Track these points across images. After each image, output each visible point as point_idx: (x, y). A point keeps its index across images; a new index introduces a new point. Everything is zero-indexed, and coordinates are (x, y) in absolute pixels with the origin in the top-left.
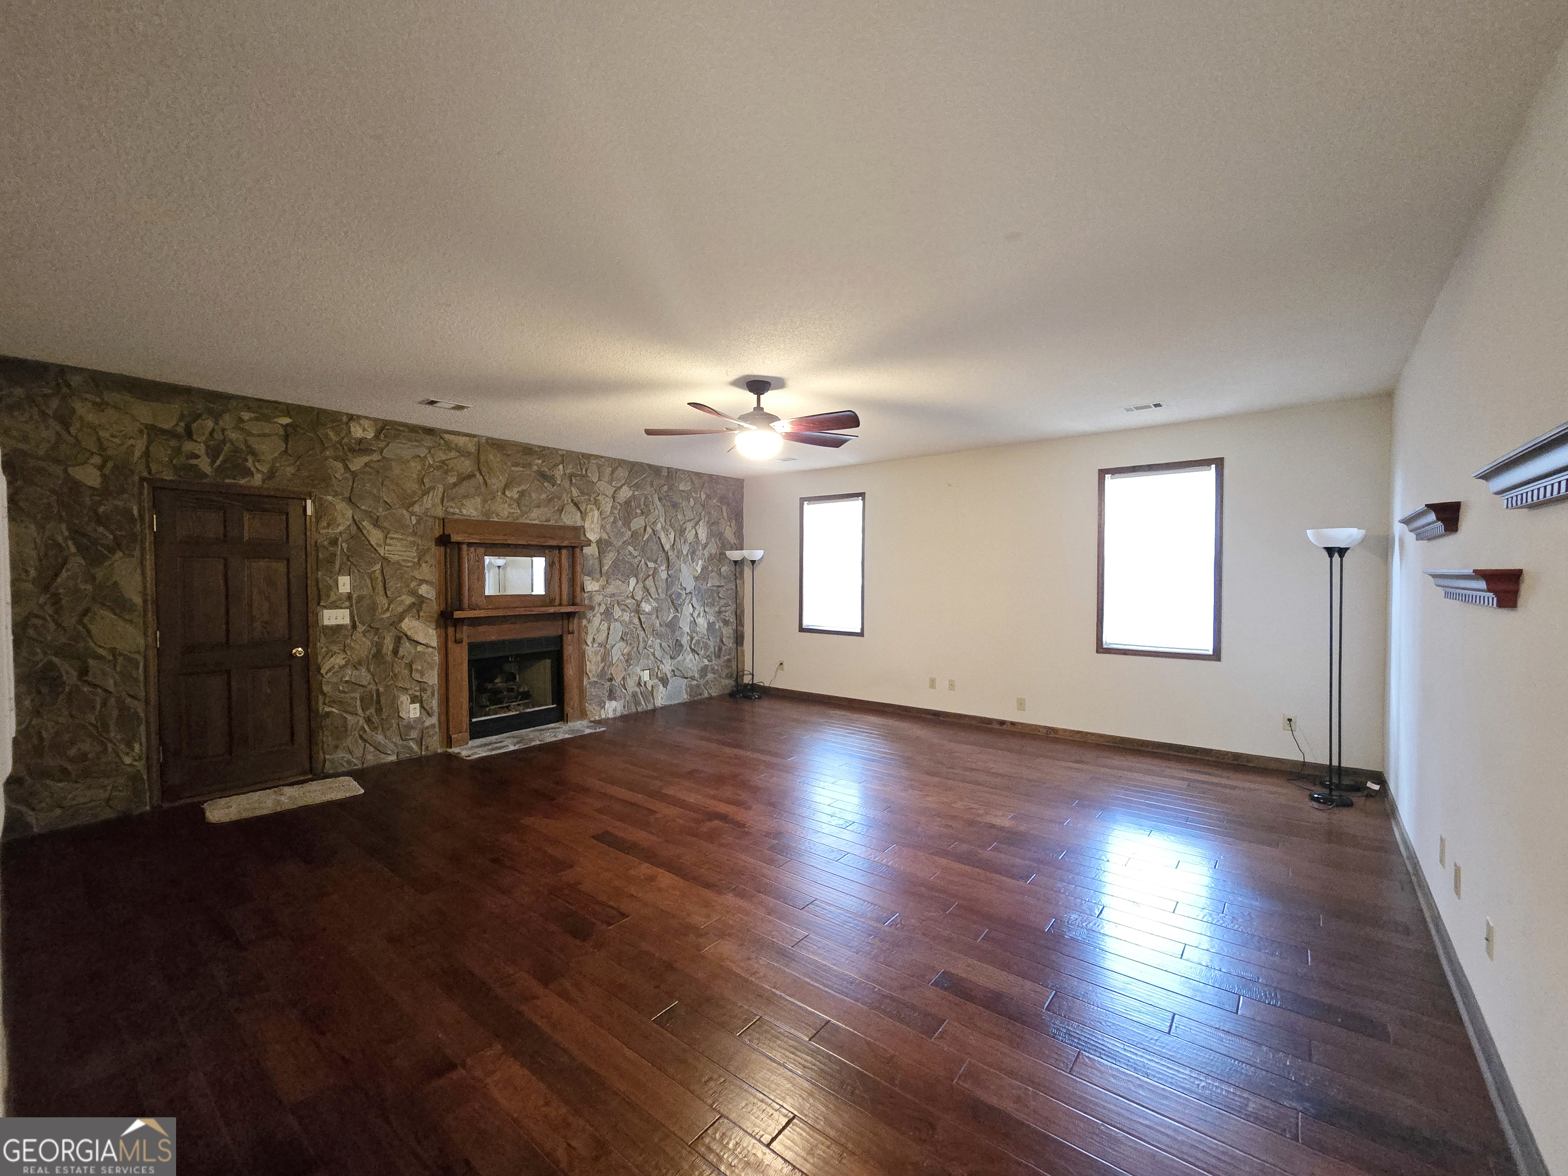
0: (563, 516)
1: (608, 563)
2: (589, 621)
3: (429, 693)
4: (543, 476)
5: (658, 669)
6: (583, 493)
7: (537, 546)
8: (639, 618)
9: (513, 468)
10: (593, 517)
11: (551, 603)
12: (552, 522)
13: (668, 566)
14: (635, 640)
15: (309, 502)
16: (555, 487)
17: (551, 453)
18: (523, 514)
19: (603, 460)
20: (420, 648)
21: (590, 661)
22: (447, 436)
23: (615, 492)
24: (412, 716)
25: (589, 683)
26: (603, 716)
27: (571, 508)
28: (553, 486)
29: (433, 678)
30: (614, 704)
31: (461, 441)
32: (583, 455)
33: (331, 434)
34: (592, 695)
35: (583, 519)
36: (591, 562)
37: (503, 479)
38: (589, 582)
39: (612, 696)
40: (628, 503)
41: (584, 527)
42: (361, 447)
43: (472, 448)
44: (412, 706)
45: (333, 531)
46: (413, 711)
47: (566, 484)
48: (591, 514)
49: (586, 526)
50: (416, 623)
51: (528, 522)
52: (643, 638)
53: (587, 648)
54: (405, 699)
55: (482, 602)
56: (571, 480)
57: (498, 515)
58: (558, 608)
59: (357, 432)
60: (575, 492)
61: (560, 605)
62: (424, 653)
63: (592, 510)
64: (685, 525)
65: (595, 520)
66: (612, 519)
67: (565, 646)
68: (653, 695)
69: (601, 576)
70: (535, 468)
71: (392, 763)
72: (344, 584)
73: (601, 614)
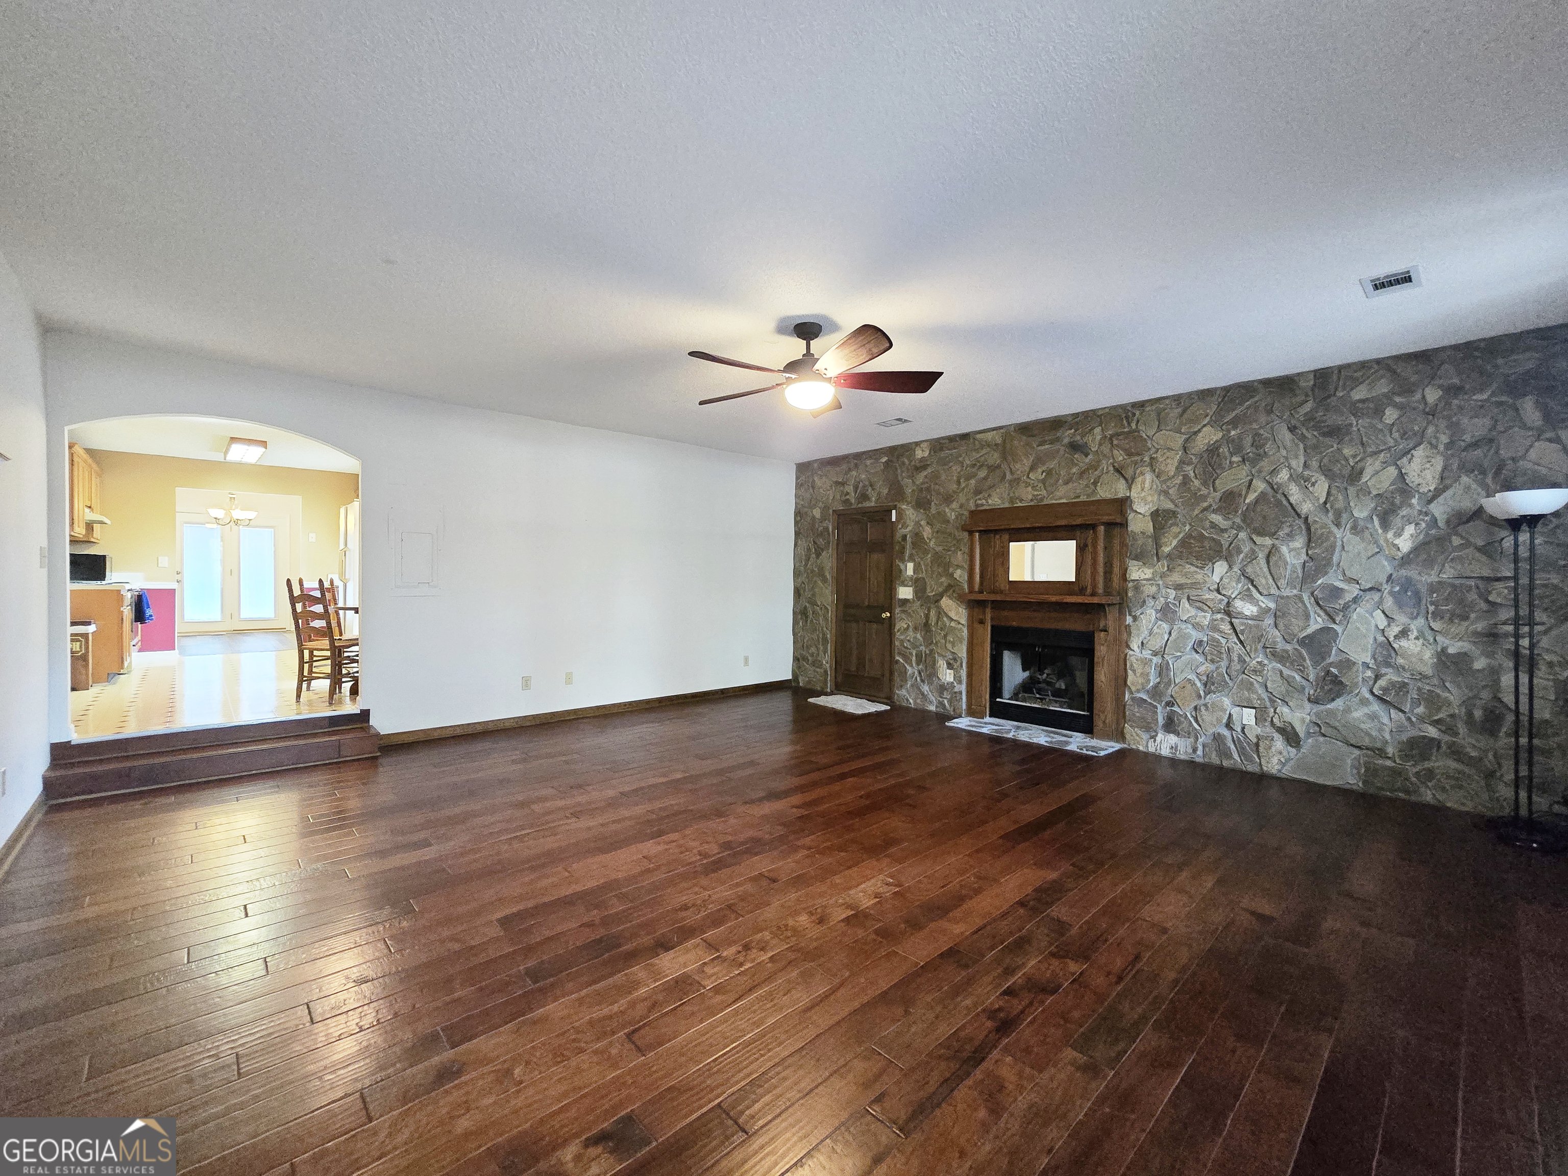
0: (1098, 488)
1: (1169, 545)
2: (1135, 618)
3: (958, 663)
4: (1075, 447)
5: (1275, 712)
6: (1130, 454)
7: (1066, 526)
8: (1232, 624)
9: (1039, 448)
10: (1144, 482)
11: (1082, 591)
12: (1083, 498)
13: (1309, 541)
14: (1224, 656)
15: (894, 512)
16: (1090, 457)
17: (1086, 417)
18: (1050, 493)
19: (1167, 402)
20: (953, 624)
21: (1134, 671)
22: (978, 436)
23: (1187, 440)
24: (948, 679)
25: (1133, 699)
26: (1151, 749)
27: (1112, 474)
28: (1086, 455)
29: (962, 652)
30: (1172, 739)
31: (989, 436)
32: (1134, 405)
33: (906, 460)
34: (1134, 715)
35: (1130, 488)
36: (1140, 542)
37: (1027, 463)
38: (1134, 568)
39: (1170, 726)
40: (1213, 450)
41: (1129, 497)
42: (922, 466)
43: (999, 440)
44: (948, 671)
45: (904, 531)
46: (947, 676)
47: (1106, 449)
48: (1140, 479)
49: (1134, 494)
50: (950, 602)
51: (1054, 502)
52: (1240, 656)
53: (1131, 652)
54: (942, 664)
55: (1005, 587)
56: (1112, 443)
57: (1021, 500)
58: (1090, 598)
59: (919, 454)
60: (1120, 456)
61: (1093, 594)
62: (955, 628)
63: (1142, 474)
64: (1360, 465)
65: (1147, 485)
66: (1179, 480)
67: (1097, 647)
68: (1258, 751)
69: (1158, 560)
70: (1066, 441)
71: (930, 711)
72: (910, 569)
73: (1157, 611)
